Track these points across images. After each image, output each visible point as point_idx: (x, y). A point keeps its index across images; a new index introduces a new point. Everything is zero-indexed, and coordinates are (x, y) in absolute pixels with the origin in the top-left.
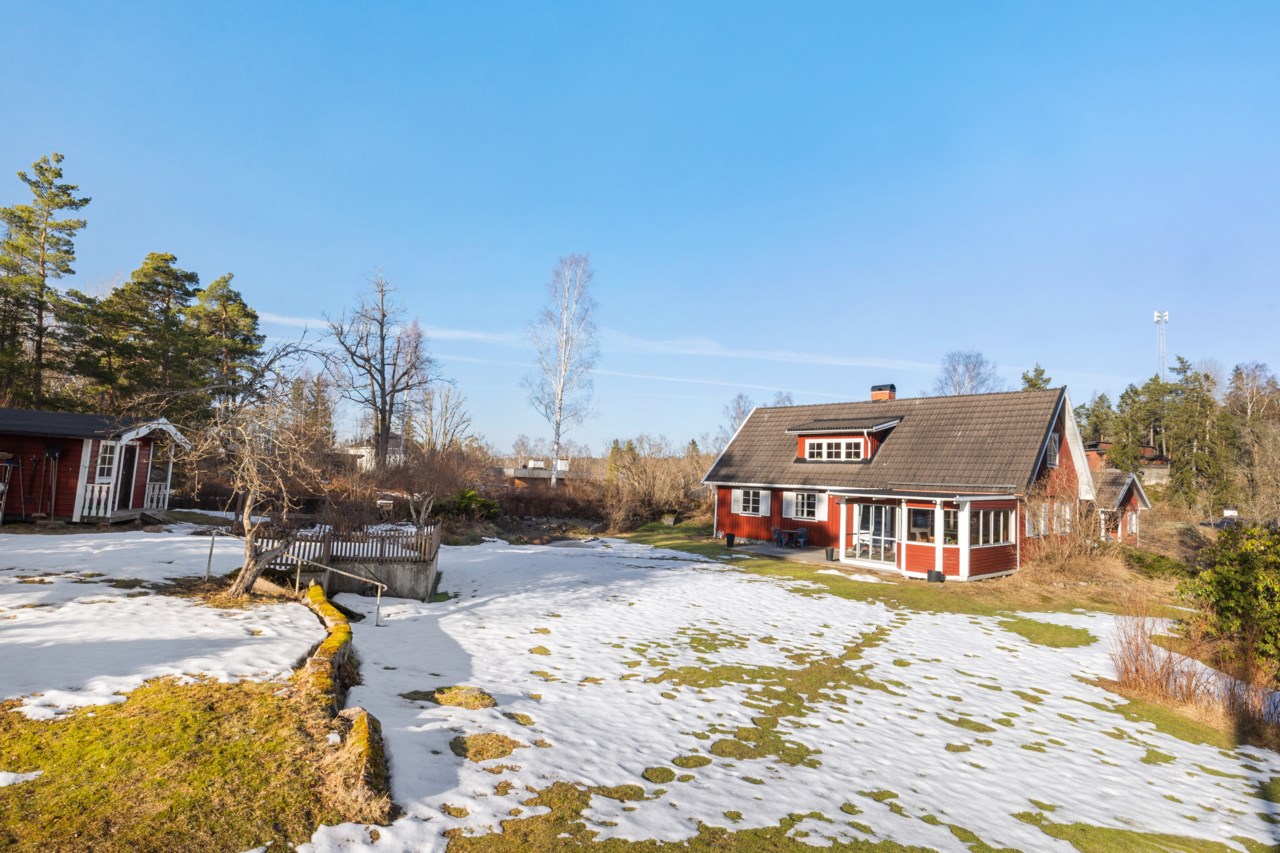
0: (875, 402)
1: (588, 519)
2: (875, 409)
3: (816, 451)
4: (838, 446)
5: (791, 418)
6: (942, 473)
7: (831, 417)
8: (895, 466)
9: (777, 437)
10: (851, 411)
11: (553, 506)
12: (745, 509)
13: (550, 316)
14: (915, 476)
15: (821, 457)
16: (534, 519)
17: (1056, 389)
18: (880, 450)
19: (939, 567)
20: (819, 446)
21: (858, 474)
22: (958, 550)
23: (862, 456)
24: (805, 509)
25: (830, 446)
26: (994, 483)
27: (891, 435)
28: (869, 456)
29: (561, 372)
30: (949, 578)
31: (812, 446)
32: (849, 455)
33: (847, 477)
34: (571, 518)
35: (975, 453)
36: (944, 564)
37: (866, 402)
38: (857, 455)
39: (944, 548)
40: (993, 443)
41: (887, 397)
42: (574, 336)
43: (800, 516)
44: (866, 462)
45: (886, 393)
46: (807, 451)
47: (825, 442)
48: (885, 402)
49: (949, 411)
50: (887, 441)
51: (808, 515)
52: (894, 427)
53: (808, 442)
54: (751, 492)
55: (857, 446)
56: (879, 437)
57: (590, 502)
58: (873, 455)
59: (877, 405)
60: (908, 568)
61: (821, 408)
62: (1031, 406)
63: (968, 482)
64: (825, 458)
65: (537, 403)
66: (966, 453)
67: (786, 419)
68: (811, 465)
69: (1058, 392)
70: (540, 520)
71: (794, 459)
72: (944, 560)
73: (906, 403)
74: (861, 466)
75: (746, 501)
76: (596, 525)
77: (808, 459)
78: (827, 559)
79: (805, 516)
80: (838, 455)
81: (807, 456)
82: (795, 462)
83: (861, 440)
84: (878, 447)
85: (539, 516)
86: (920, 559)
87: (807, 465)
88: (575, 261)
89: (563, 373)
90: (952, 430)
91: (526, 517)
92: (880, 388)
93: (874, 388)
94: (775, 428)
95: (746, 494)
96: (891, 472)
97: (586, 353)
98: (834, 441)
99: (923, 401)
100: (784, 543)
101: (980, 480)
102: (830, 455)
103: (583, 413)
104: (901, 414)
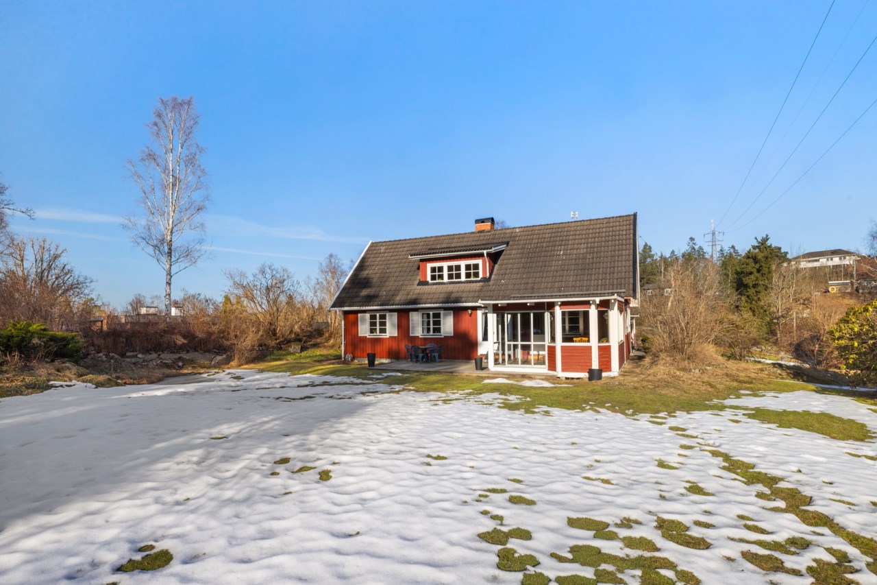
0: (480, 232)
1: (208, 351)
2: (482, 238)
3: (437, 273)
4: (458, 268)
5: (406, 249)
6: (557, 285)
7: (444, 246)
8: (513, 282)
9: (397, 265)
10: (461, 240)
11: (165, 339)
12: (372, 331)
13: (152, 156)
14: (533, 289)
15: (443, 279)
16: (140, 356)
17: (629, 215)
18: (495, 270)
19: (595, 365)
20: (441, 269)
21: (480, 291)
22: (609, 347)
23: (481, 275)
24: (432, 326)
25: (450, 268)
26: (605, 289)
27: (502, 257)
28: (488, 275)
29: (169, 214)
30: (604, 374)
31: (433, 270)
32: (468, 275)
33: (471, 294)
34: (188, 352)
35: (580, 267)
36: (599, 362)
37: (473, 233)
38: (476, 275)
39: (599, 346)
40: (593, 258)
41: (489, 228)
42: (182, 177)
43: (425, 333)
44: (485, 280)
45: (487, 226)
46: (429, 274)
47: (445, 265)
48: (489, 232)
49: (547, 235)
50: (499, 262)
51: (434, 332)
52: (503, 250)
53: (429, 266)
54: (378, 315)
55: (476, 267)
56: (494, 258)
57: (210, 334)
58: (491, 274)
59: (482, 234)
60: (564, 370)
61: (432, 239)
62: (614, 229)
63: (582, 290)
64: (446, 279)
65: (143, 243)
66: (573, 267)
67: (401, 249)
68: (435, 287)
69: (632, 217)
70: (149, 357)
71: (417, 282)
72: (599, 358)
73: (508, 231)
74: (481, 284)
75: (373, 324)
76: (219, 358)
77: (430, 281)
78: (477, 369)
79: (431, 332)
80: (458, 276)
81: (429, 279)
82: (418, 284)
83: (479, 261)
84: (493, 267)
85: (148, 351)
86: (575, 359)
87: (430, 287)
88: (177, 105)
89: (172, 214)
90: (554, 251)
91: (128, 354)
92: (483, 221)
93: (477, 221)
94: (393, 258)
95: (373, 317)
96: (510, 287)
97: (197, 196)
98: (454, 263)
99: (522, 229)
100: (420, 359)
101: (592, 288)
102: (450, 277)
103: (196, 255)
104: (506, 240)
